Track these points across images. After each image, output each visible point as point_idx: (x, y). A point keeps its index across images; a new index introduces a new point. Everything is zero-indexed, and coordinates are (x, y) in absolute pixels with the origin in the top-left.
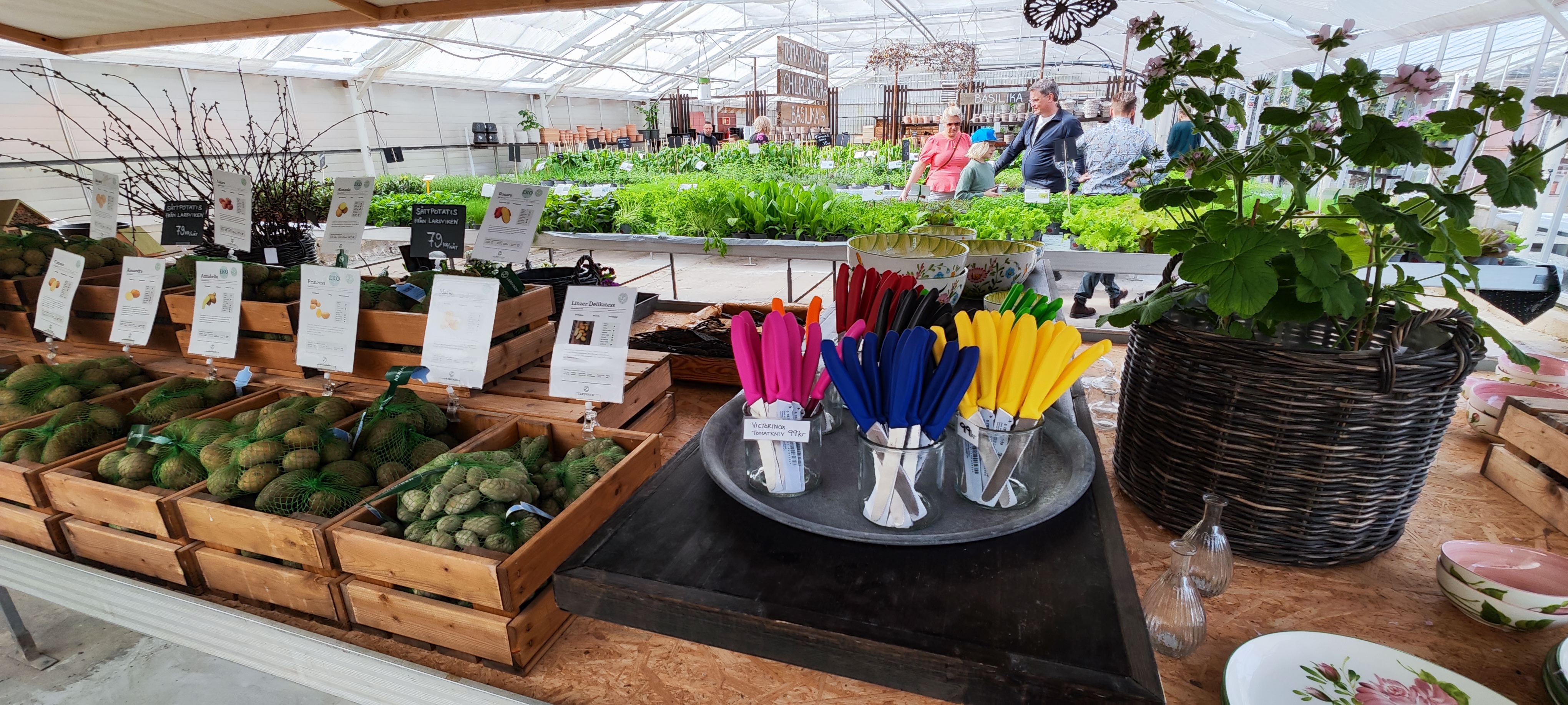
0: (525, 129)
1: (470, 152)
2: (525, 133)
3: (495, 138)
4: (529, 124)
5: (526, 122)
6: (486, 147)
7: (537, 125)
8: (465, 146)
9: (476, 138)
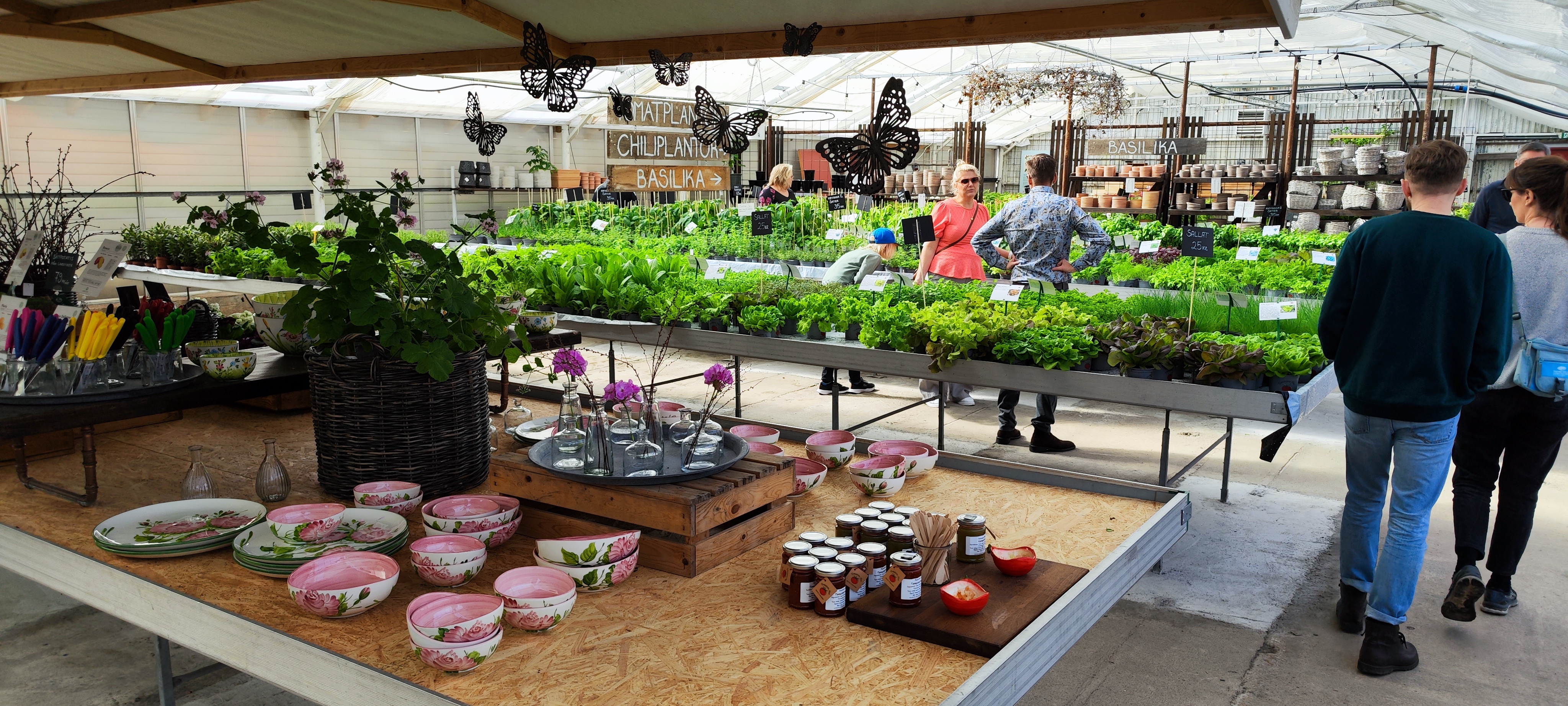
0: (531, 171)
1: (453, 196)
2: (531, 174)
3: (488, 180)
4: (538, 164)
5: (534, 161)
6: (471, 192)
7: (548, 165)
8: (451, 189)
9: (462, 179)
